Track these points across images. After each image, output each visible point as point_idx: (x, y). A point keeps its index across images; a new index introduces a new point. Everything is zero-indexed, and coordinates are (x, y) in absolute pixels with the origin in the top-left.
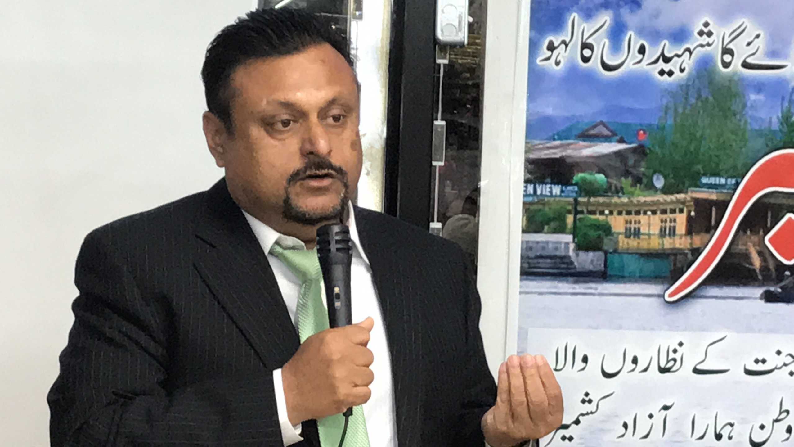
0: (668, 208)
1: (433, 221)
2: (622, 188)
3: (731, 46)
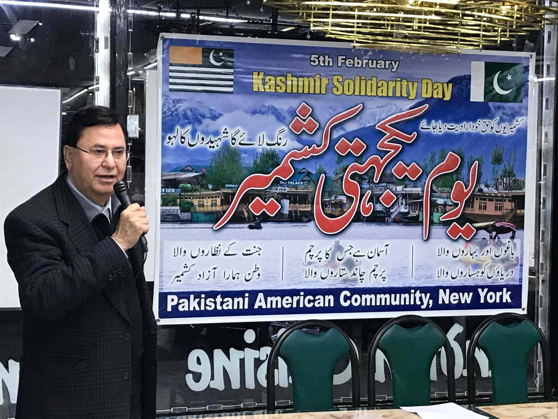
0: (214, 196)
2: (197, 189)
3: (235, 137)
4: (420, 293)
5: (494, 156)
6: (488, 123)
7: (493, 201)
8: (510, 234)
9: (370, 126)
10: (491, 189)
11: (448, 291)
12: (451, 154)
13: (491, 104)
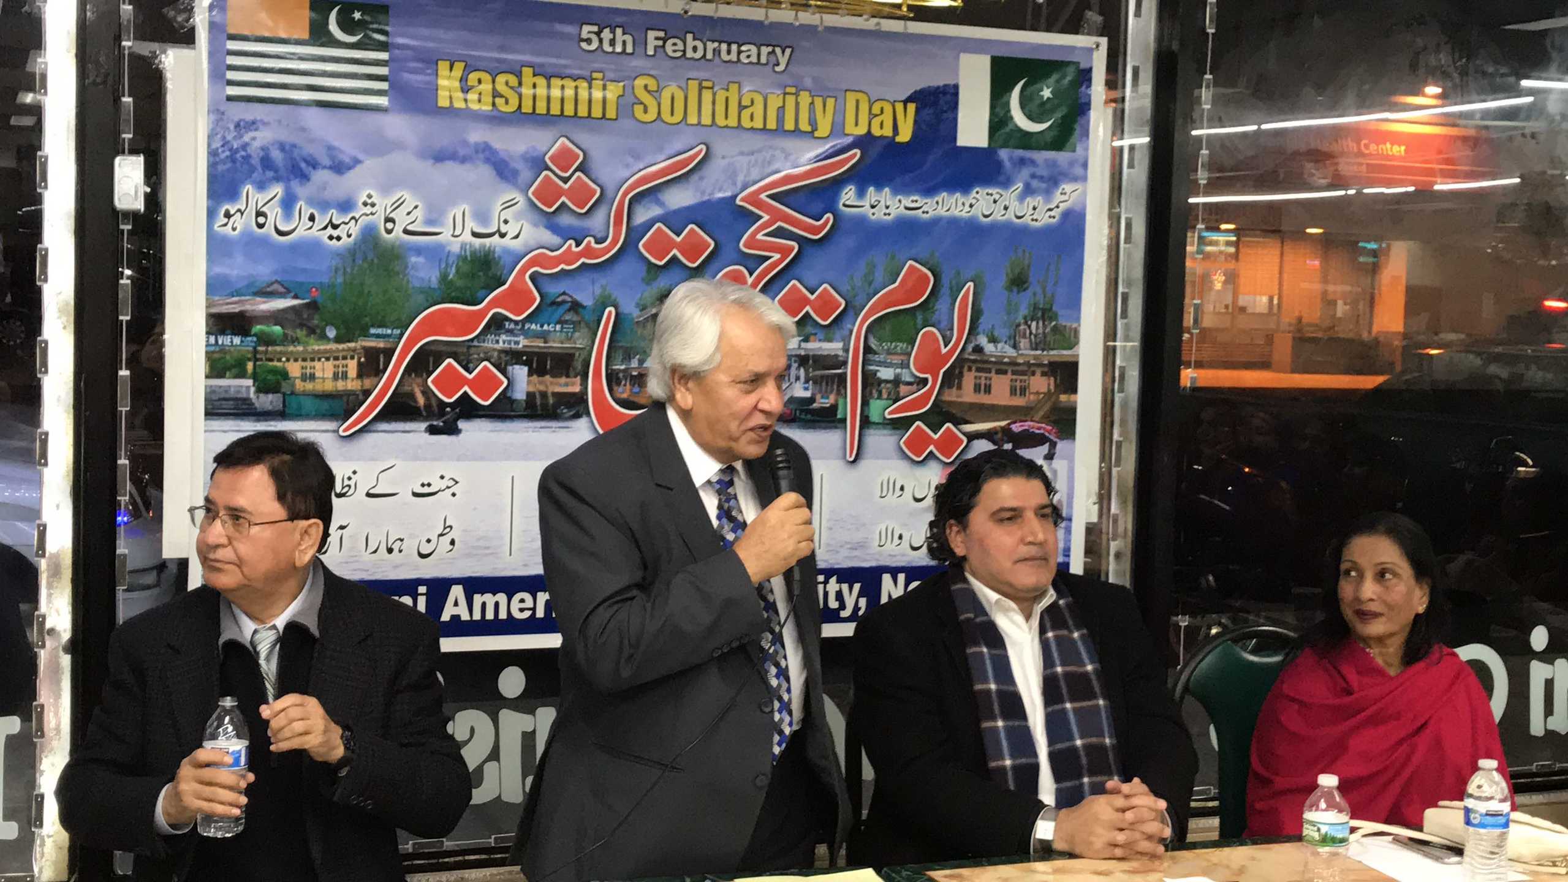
0: (341, 355)
1: (121, 369)
2: (297, 338)
3: (391, 215)
4: (838, 582)
5: (1009, 271)
6: (997, 197)
7: (1005, 372)
8: (1044, 449)
9: (723, 200)
10: (1003, 348)
11: (901, 577)
12: (911, 266)
13: (1004, 154)
